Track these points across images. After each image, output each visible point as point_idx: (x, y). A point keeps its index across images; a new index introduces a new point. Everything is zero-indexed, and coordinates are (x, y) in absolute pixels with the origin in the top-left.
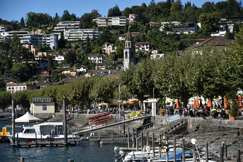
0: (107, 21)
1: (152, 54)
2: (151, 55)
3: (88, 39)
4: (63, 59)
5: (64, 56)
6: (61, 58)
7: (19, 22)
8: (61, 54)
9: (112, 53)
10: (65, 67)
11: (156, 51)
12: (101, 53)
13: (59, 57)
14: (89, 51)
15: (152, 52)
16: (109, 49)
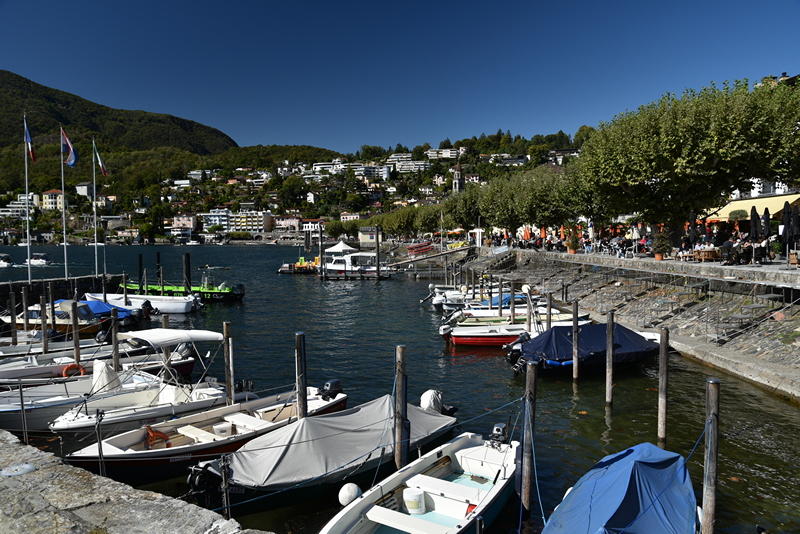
0: (438, 153)
3: (419, 171)
4: (395, 190)
5: (396, 187)
7: (355, 154)
8: (393, 185)
9: (442, 185)
10: (396, 198)
11: (485, 183)
12: (431, 184)
13: (391, 188)
14: (420, 183)
16: (439, 181)
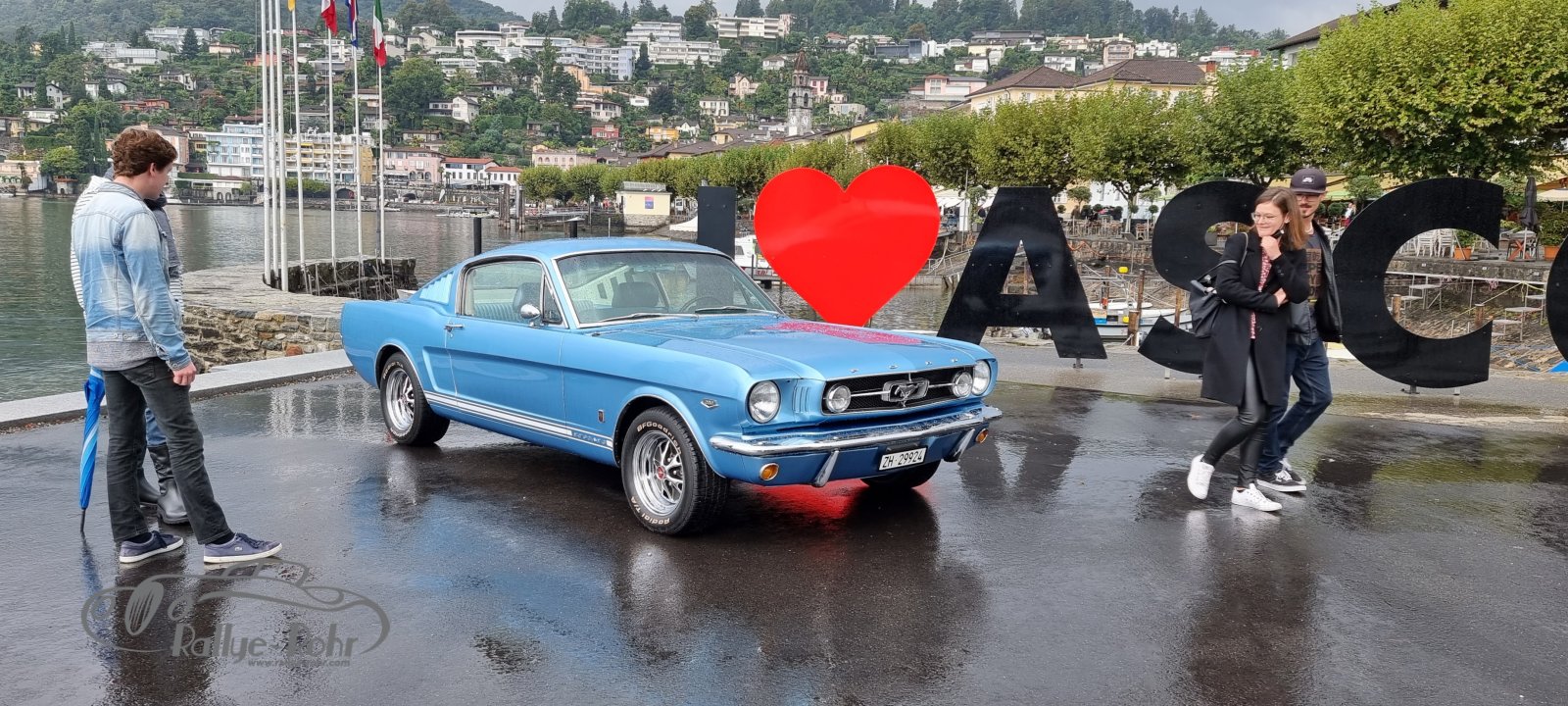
0: (738, 26)
1: (831, 103)
2: (831, 106)
3: (699, 63)
4: (646, 103)
5: (648, 97)
6: (643, 102)
8: (640, 91)
9: (749, 96)
10: (651, 121)
11: (841, 96)
12: (727, 94)
13: (638, 98)
14: (703, 90)
15: (833, 99)
16: (742, 86)
